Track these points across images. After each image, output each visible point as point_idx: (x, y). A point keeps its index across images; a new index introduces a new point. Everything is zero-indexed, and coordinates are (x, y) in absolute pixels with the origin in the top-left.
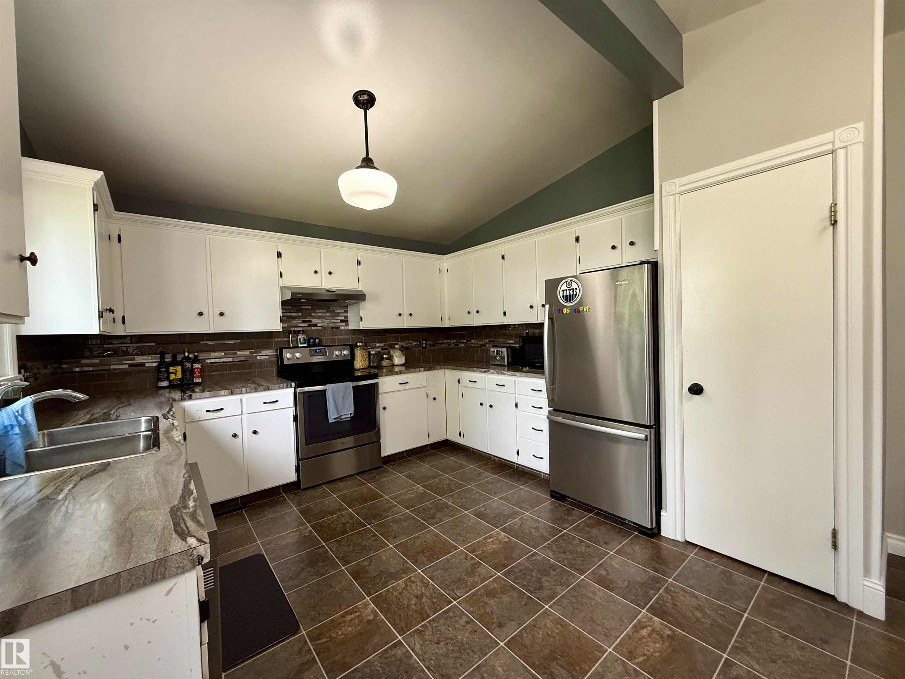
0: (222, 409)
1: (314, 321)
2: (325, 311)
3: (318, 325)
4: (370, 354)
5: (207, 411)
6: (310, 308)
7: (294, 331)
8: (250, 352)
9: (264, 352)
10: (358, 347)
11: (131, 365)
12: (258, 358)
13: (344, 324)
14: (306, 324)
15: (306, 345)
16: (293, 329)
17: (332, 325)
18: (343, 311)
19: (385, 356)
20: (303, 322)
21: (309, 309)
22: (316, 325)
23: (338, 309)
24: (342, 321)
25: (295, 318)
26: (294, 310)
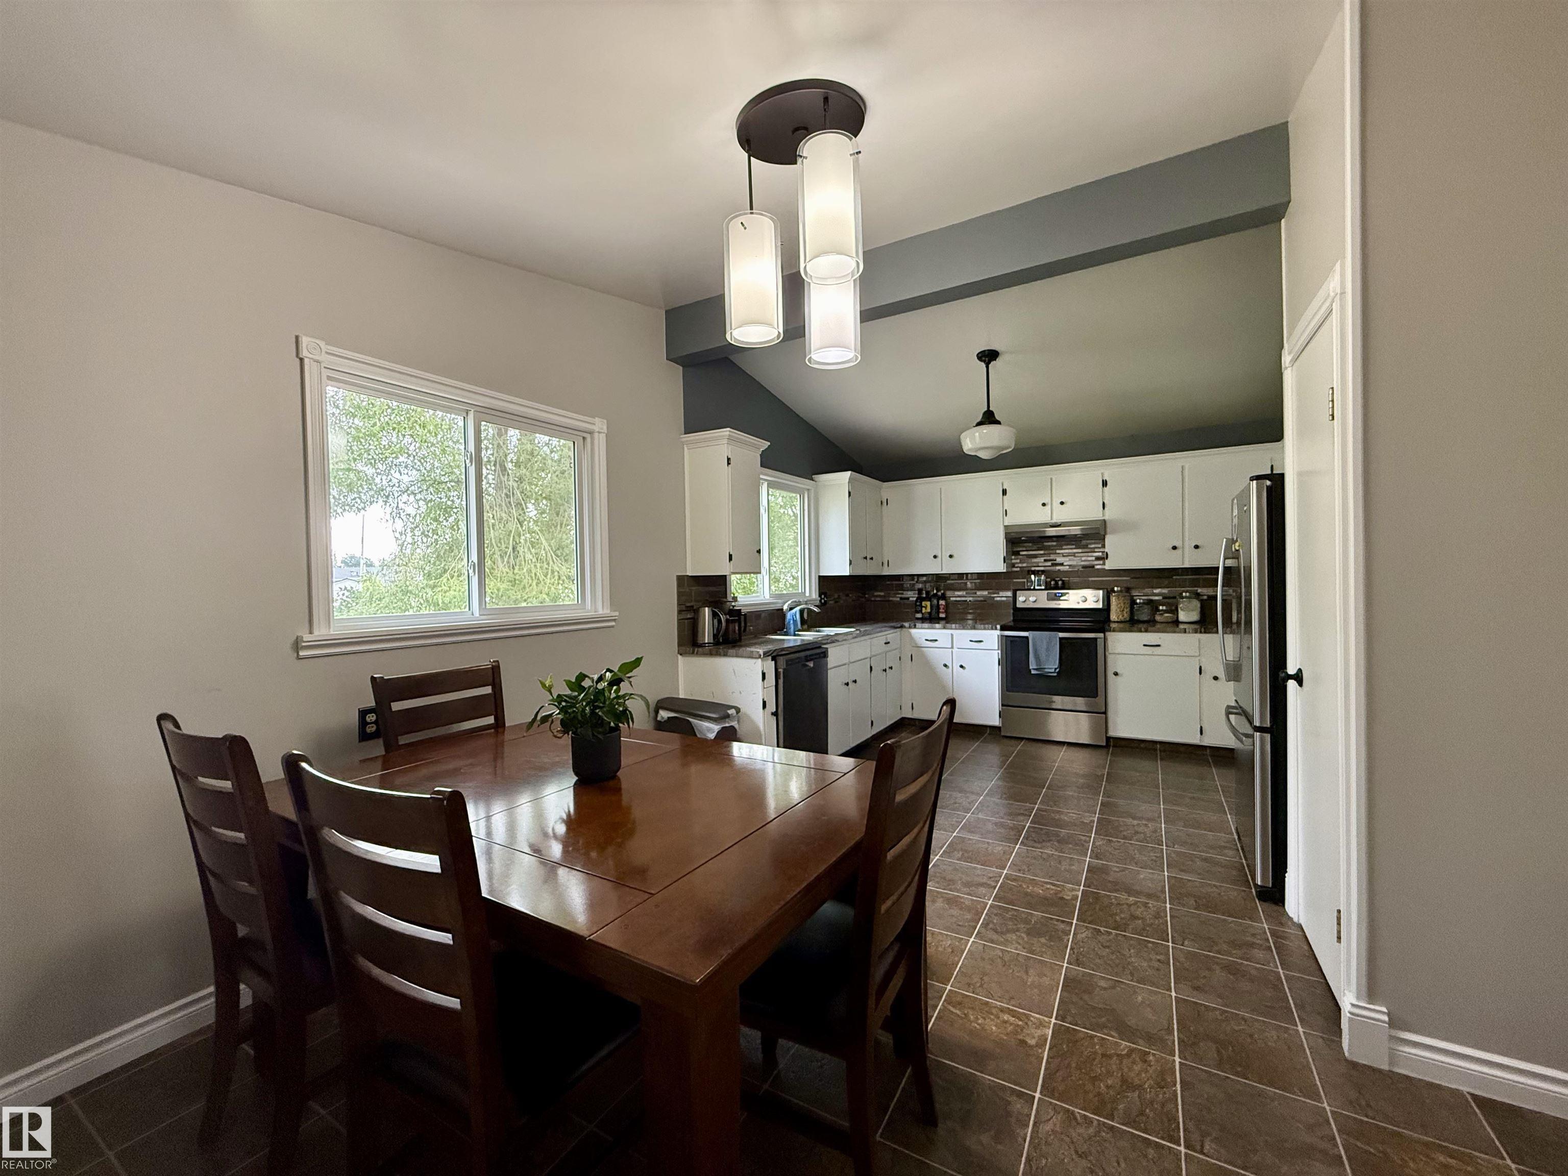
0: (936, 640)
1: (1059, 560)
2: (1074, 547)
3: (1065, 564)
4: (1133, 602)
5: (926, 640)
6: (1054, 544)
7: (1035, 571)
8: (989, 593)
9: (1001, 594)
10: (1114, 592)
11: (901, 598)
12: (996, 599)
13: (1101, 562)
14: (1049, 564)
15: (1043, 587)
16: (1033, 569)
17: (1083, 563)
18: (1100, 546)
19: (1161, 608)
20: (1045, 561)
21: (1052, 546)
22: (1062, 564)
23: (1091, 544)
24: (1098, 559)
25: (1035, 556)
26: (1035, 547)
